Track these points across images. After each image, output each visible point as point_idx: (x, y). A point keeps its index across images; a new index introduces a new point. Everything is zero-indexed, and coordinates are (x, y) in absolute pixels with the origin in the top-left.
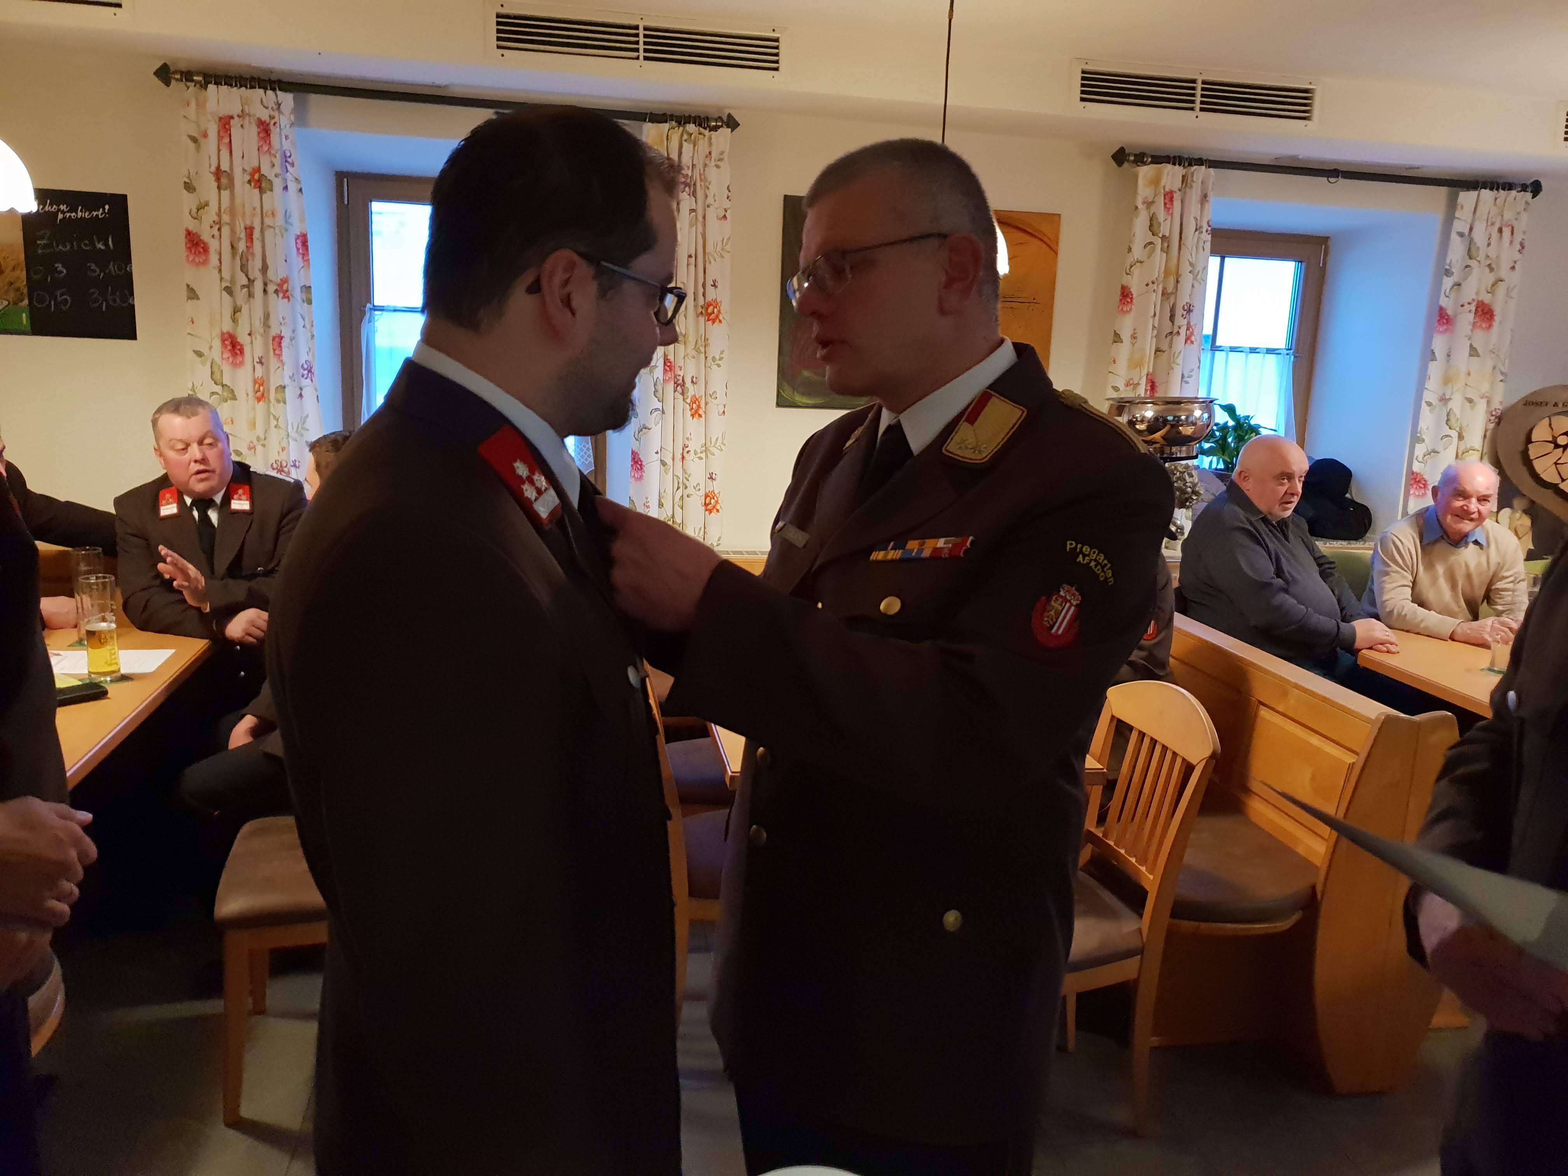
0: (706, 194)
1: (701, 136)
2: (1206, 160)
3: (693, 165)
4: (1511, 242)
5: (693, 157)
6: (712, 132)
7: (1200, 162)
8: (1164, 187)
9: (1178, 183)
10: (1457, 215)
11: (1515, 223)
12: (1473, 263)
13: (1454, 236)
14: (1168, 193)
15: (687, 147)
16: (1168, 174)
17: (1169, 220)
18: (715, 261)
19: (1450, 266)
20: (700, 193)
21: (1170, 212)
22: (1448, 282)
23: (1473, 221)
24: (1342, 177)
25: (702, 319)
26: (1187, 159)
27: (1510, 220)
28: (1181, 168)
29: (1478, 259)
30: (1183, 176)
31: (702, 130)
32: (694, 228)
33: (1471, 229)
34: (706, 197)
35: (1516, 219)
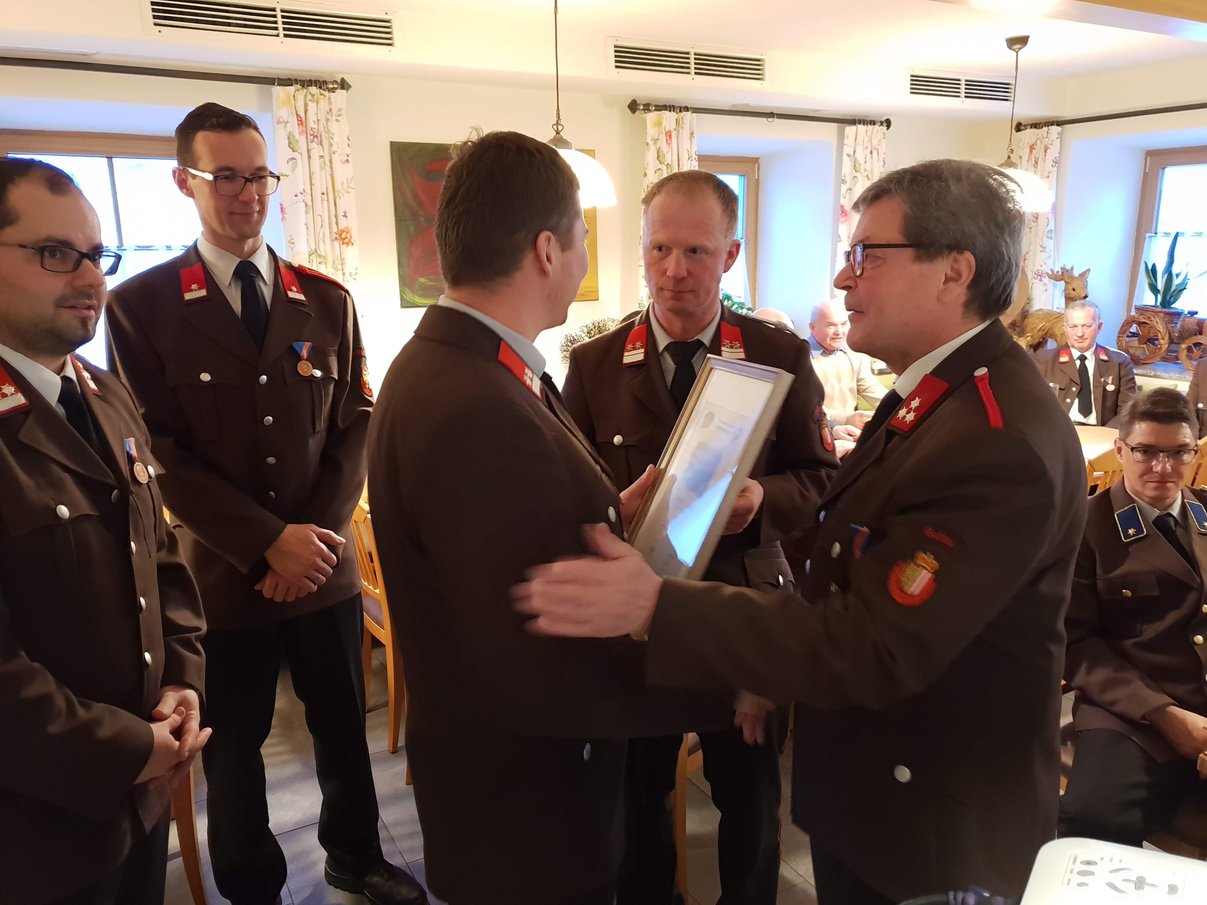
0: (331, 143)
1: (323, 96)
2: (690, 108)
3: (318, 120)
4: (878, 159)
5: (317, 114)
6: (331, 94)
7: (687, 109)
8: (665, 128)
9: (673, 126)
10: (845, 142)
11: (879, 147)
12: (858, 174)
13: (845, 157)
14: (668, 132)
15: (312, 106)
16: (666, 119)
17: (670, 152)
18: (344, 196)
19: (844, 177)
20: (325, 143)
21: (671, 146)
22: (844, 188)
23: (855, 146)
24: (777, 118)
25: (337, 243)
26: (678, 107)
27: (876, 146)
28: (675, 114)
29: (861, 172)
30: (677, 120)
31: (322, 91)
32: (323, 171)
33: (854, 152)
34: (332, 145)
35: (879, 145)
